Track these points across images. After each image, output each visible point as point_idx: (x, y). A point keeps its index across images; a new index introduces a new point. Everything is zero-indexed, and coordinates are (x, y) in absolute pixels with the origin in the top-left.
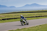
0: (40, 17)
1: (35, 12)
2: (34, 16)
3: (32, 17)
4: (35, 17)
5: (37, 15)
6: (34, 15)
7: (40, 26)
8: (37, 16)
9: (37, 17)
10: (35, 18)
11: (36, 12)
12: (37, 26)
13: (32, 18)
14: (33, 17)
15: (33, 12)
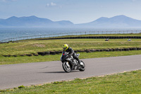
0: (133, 51)
1: (122, 38)
2: (119, 47)
3: (113, 50)
4: (120, 50)
5: (125, 45)
6: (119, 44)
7: (134, 72)
8: (126, 47)
9: (125, 50)
10: (122, 52)
11: (125, 38)
12: (125, 74)
13: (114, 52)
14: (117, 50)
15: (117, 38)
